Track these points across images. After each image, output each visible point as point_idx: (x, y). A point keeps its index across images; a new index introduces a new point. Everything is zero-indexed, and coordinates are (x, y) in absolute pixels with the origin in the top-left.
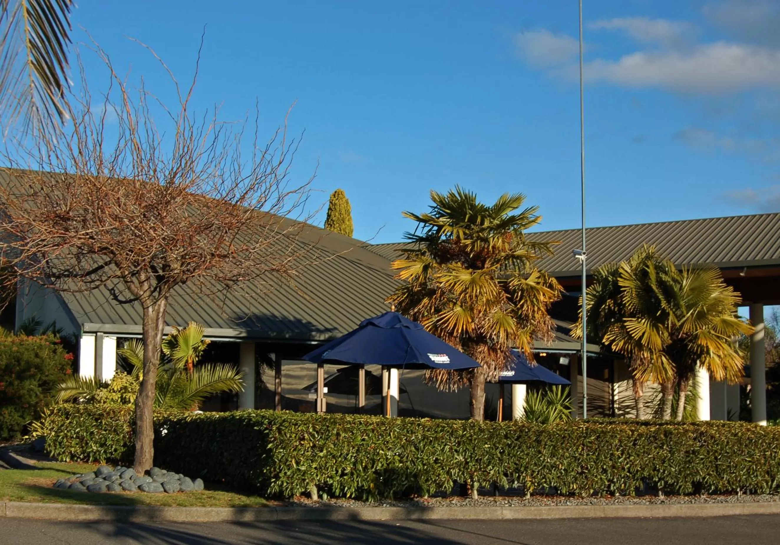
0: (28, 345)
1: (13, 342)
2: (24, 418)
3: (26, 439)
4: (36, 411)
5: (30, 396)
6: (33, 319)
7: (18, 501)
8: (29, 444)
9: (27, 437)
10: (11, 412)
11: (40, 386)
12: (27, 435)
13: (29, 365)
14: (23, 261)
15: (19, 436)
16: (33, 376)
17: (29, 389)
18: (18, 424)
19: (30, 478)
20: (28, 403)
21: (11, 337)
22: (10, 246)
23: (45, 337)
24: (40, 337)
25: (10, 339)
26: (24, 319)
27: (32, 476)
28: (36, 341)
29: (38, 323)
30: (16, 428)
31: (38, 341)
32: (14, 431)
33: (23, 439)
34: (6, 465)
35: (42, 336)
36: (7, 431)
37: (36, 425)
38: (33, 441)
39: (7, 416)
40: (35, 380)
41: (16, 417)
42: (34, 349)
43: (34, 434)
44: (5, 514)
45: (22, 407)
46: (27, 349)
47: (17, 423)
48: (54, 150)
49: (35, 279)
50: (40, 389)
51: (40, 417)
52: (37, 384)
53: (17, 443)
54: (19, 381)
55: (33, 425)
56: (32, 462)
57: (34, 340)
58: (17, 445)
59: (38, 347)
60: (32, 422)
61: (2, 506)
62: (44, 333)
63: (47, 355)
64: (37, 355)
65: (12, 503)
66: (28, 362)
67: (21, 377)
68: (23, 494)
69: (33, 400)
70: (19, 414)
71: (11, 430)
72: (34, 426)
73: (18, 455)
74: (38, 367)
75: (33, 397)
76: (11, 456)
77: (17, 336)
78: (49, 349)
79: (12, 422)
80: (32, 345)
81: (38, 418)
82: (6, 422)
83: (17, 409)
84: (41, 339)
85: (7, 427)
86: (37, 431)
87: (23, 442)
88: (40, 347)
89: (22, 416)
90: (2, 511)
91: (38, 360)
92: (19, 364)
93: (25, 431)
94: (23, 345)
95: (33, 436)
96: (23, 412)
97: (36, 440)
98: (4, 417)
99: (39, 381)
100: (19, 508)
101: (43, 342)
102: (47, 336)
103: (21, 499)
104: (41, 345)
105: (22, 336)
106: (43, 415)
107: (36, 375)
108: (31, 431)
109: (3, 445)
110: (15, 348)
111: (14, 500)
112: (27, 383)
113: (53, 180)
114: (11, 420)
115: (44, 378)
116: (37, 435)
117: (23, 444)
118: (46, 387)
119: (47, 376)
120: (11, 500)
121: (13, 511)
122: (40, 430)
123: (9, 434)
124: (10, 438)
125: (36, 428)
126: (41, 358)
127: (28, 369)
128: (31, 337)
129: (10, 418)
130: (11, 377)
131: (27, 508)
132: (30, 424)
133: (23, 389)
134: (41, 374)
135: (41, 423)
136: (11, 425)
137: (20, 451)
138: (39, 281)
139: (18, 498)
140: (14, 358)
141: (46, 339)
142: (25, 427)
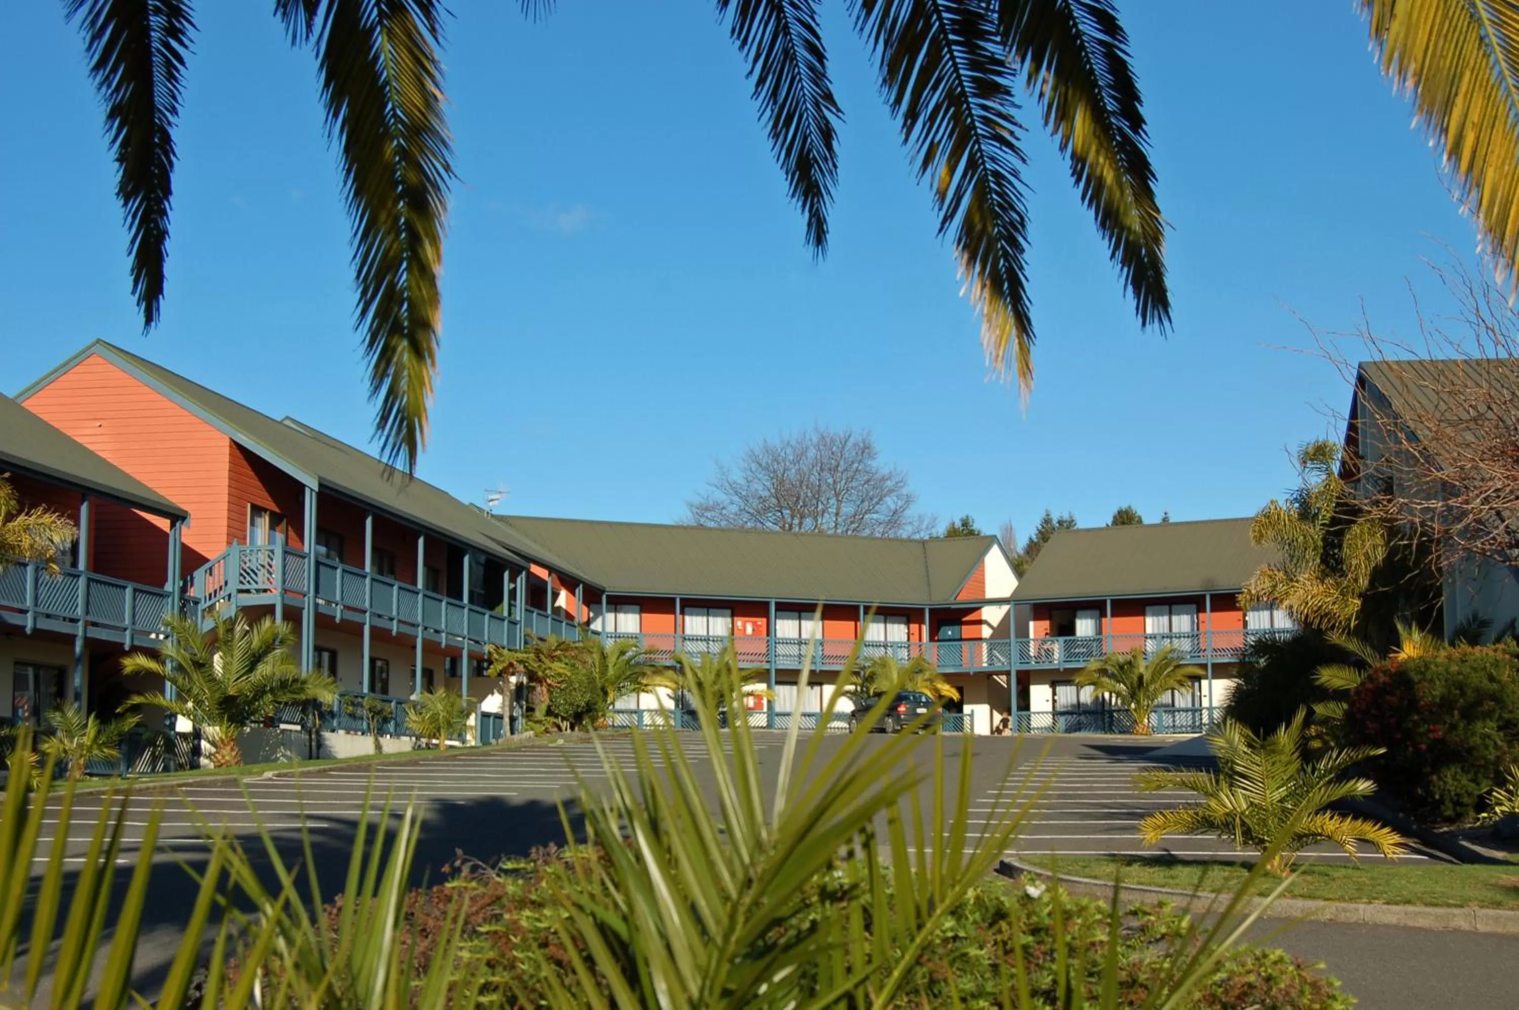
0: (1475, 661)
1: (1449, 658)
2: (1478, 784)
3: (1484, 818)
4: (1497, 773)
5: (1487, 748)
6: (1475, 617)
7: (1493, 908)
8: (1491, 826)
9: (1485, 815)
10: (1456, 773)
11: (1500, 728)
12: (1483, 812)
13: (1481, 696)
14: (1467, 527)
15: (1472, 814)
16: (1488, 715)
17: (1482, 734)
18: (1469, 794)
19: (1505, 876)
20: (1485, 759)
21: (1444, 648)
22: (1447, 506)
23: (1501, 646)
24: (1493, 647)
25: (1443, 653)
26: (1459, 617)
27: (1507, 874)
28: (1487, 654)
29: (1484, 624)
30: (1466, 800)
31: (1491, 653)
32: (1461, 804)
33: (1478, 819)
34: (1454, 860)
35: (1498, 646)
36: (1450, 805)
37: (1499, 794)
38: (1496, 822)
39: (1449, 780)
40: (1491, 720)
41: (1464, 781)
42: (1485, 667)
43: (1497, 809)
44: (1476, 928)
45: (1473, 766)
46: (1475, 669)
47: (1467, 792)
48: (1503, 342)
49: (1488, 553)
50: (1501, 734)
51: (1506, 781)
52: (1495, 726)
53: (1469, 825)
54: (1465, 722)
55: (1494, 794)
56: (1500, 855)
57: (1484, 652)
58: (1470, 828)
59: (1492, 665)
60: (1491, 790)
61: (1470, 914)
62: (1498, 640)
63: (1509, 676)
64: (1492, 679)
65: (1484, 911)
66: (1477, 690)
67: (1469, 715)
68: (1499, 897)
69: (1492, 755)
70: (1470, 777)
71: (1457, 803)
72: (1495, 797)
73: (1473, 844)
74: (1495, 698)
75: (1491, 749)
76: (1463, 846)
77: (1454, 647)
78: (1511, 667)
79: (1458, 790)
80: (1482, 660)
81: (1501, 782)
82: (1449, 791)
83: (1466, 768)
84: (1495, 651)
85: (1451, 800)
86: (1501, 804)
87: (1478, 824)
88: (1496, 664)
89: (1475, 781)
90: (1470, 923)
91: (1495, 686)
92: (1463, 694)
93: (1482, 805)
94: (1466, 661)
95: (1495, 813)
96: (1476, 774)
97: (1501, 819)
98: (1445, 783)
99: (1497, 721)
100: (1497, 919)
101: (1499, 655)
102: (1505, 644)
103: (1498, 905)
104: (1496, 660)
105: (1462, 646)
106: (1509, 778)
107: (1494, 710)
108: (1490, 805)
109: (1445, 829)
110: (1454, 668)
111: (1488, 907)
112: (1479, 724)
113: (1505, 391)
114: (1456, 787)
115: (1506, 716)
116: (1502, 812)
117: (1478, 827)
118: (1511, 731)
119: (1511, 712)
120: (1482, 907)
121: (1487, 924)
122: (1507, 803)
123: (1454, 810)
124: (1458, 817)
125: (1499, 799)
126: (1499, 682)
127: (1478, 703)
128: (1478, 648)
129: (1455, 783)
130: (1452, 716)
131: (1509, 919)
132: (1489, 793)
133: (1473, 734)
134: (1501, 709)
135: (1508, 791)
136: (1458, 795)
137: (1477, 838)
138: (1496, 556)
139: (1493, 903)
140: (1454, 685)
141: (1504, 650)
142: (1481, 798)
